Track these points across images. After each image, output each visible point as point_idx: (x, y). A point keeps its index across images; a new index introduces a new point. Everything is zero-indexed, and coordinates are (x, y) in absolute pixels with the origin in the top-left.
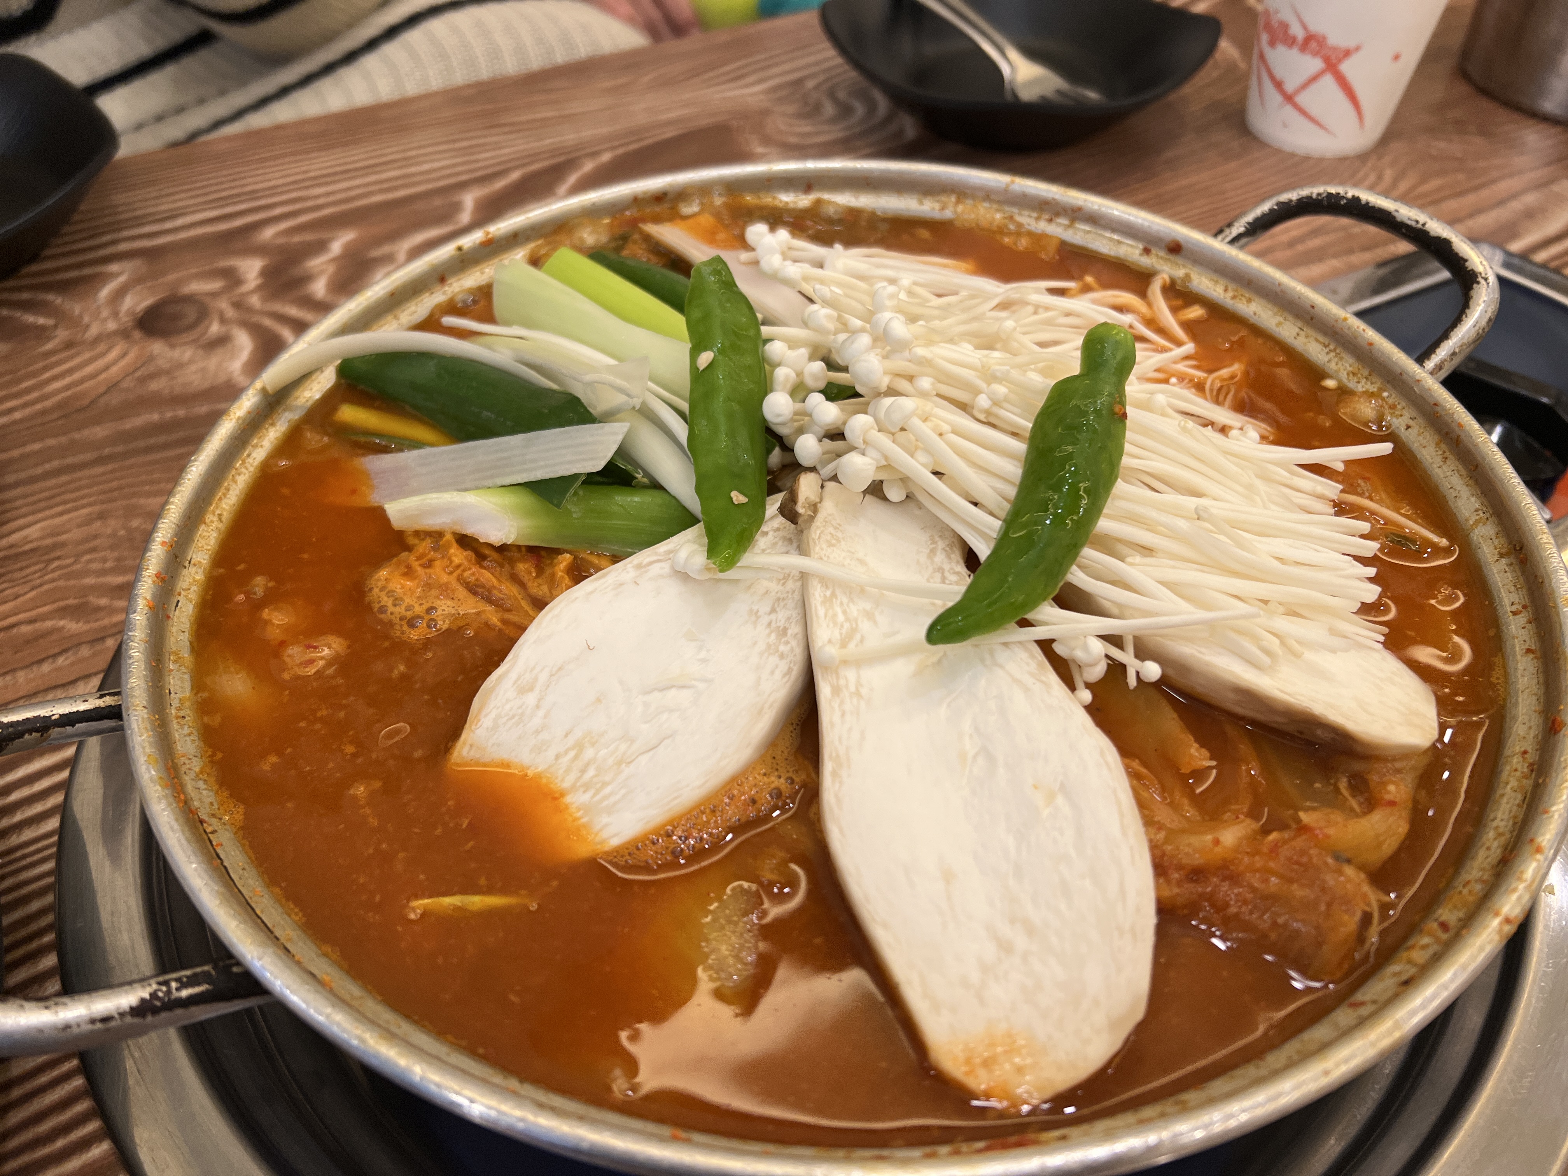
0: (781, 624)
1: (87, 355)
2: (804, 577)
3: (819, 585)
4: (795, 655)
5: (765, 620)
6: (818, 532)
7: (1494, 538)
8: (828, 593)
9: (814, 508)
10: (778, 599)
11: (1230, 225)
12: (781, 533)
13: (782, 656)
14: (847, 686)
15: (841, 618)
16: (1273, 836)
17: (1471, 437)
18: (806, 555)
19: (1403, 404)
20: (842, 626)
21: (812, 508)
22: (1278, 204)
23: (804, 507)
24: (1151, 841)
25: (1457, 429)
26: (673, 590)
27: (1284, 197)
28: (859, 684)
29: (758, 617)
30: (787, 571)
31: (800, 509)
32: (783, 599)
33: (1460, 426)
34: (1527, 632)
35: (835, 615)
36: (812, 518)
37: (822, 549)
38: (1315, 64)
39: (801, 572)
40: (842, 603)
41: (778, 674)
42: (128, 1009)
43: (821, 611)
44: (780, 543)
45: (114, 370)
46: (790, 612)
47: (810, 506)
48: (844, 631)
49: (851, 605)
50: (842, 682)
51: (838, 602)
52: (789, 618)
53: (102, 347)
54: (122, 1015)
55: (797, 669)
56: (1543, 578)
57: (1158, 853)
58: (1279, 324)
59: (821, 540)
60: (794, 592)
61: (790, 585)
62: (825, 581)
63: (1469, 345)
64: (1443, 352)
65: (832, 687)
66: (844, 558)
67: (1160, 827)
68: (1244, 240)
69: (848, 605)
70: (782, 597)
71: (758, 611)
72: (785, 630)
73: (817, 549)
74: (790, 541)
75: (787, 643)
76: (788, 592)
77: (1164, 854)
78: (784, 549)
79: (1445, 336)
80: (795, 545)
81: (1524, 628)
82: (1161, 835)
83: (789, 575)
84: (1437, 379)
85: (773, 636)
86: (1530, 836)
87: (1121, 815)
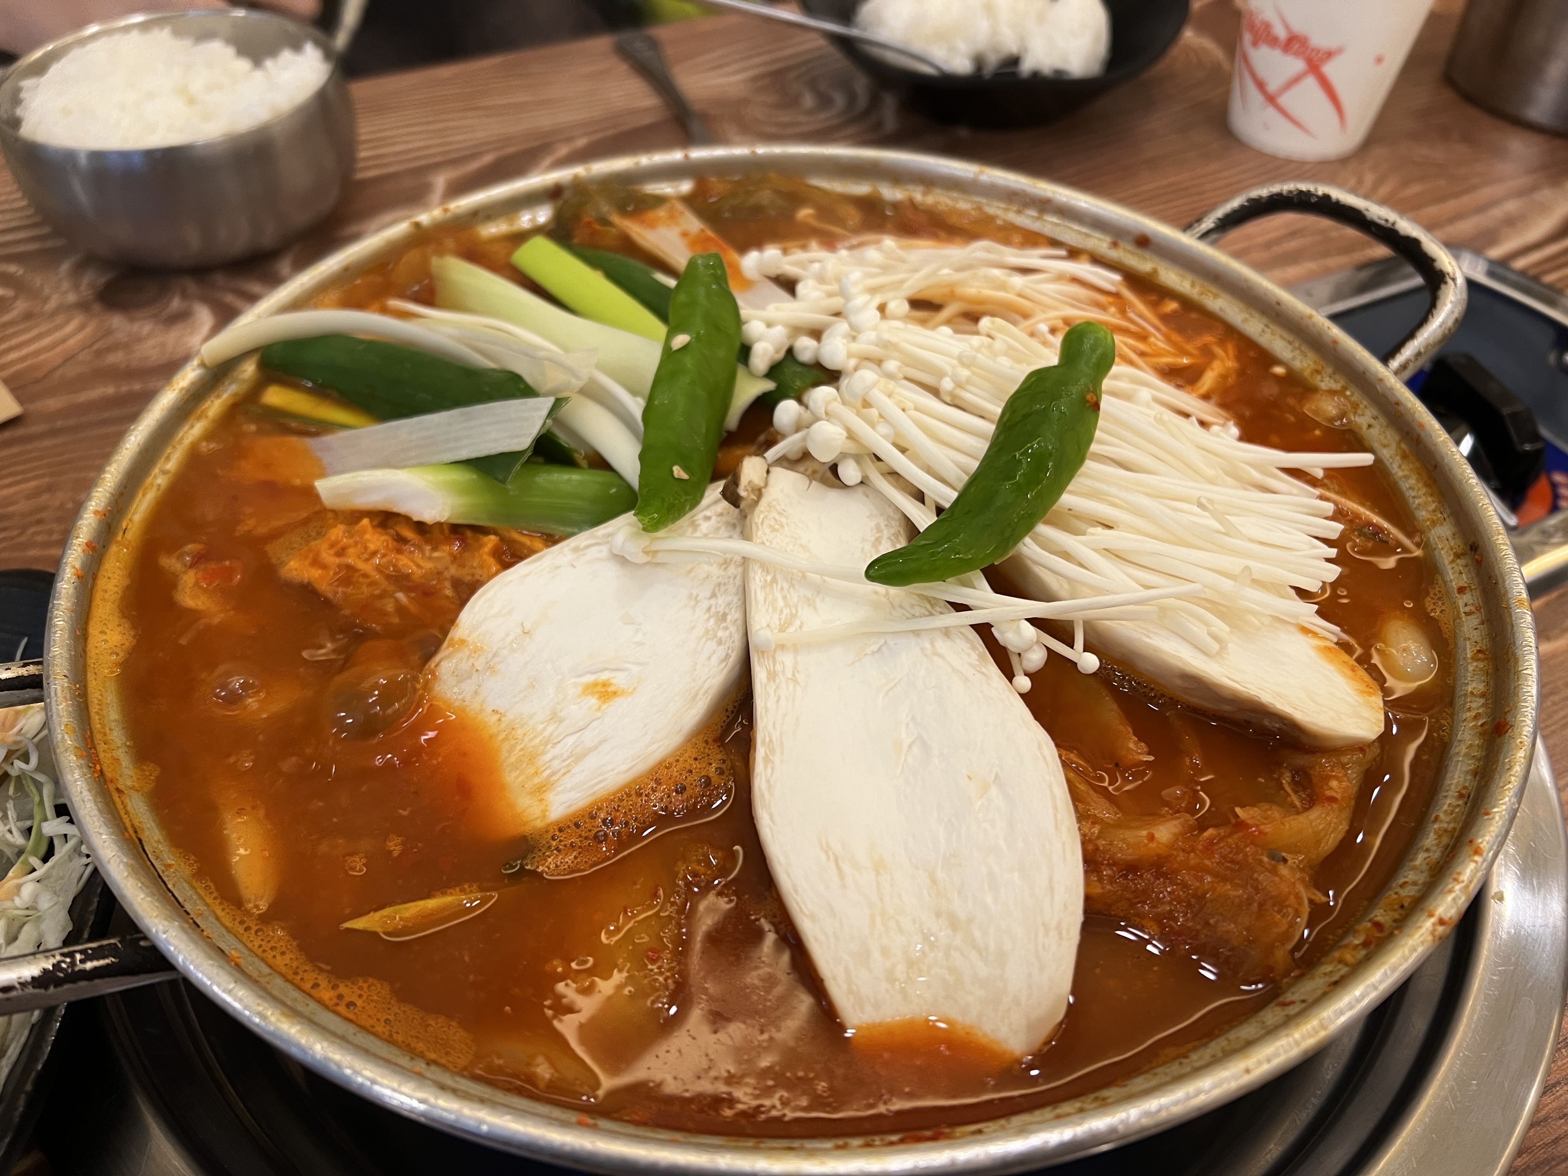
0: (721, 609)
1: (43, 328)
2: (745, 561)
3: (760, 570)
4: (733, 642)
5: (705, 604)
6: (762, 516)
7: (1450, 539)
8: (769, 578)
9: (759, 492)
10: (719, 584)
11: (1199, 220)
12: (724, 519)
13: (720, 642)
14: (783, 672)
15: (781, 603)
16: (1210, 832)
17: (1431, 437)
18: (748, 540)
19: (1365, 403)
20: (781, 611)
21: (757, 492)
22: (1250, 200)
23: (747, 490)
24: (1084, 836)
25: (1417, 428)
26: (611, 572)
27: (1255, 193)
28: (795, 670)
29: (697, 602)
30: (728, 556)
31: (742, 492)
32: (725, 584)
33: (1421, 426)
34: (1479, 634)
35: (775, 600)
36: (756, 503)
37: (765, 534)
38: (1297, 65)
39: (744, 558)
40: (782, 589)
41: (715, 659)
42: (29, 979)
43: (761, 596)
44: (723, 528)
45: (72, 342)
46: (731, 598)
47: (753, 490)
48: (783, 617)
49: (792, 590)
50: (778, 668)
51: (779, 587)
52: (729, 604)
53: (59, 320)
54: (23, 985)
55: (735, 656)
56: (1496, 580)
57: (1090, 847)
58: (1245, 321)
59: (765, 524)
60: (735, 577)
61: (732, 570)
62: (765, 567)
63: (1435, 344)
64: (1408, 352)
65: (769, 672)
66: (787, 544)
67: (1096, 821)
68: (1214, 236)
69: (788, 592)
70: (723, 581)
71: (697, 595)
72: (724, 616)
73: (760, 533)
74: (734, 526)
75: (726, 628)
76: (729, 577)
77: (1097, 849)
78: (727, 534)
79: (1411, 336)
80: (738, 530)
81: (1476, 629)
82: (1096, 830)
83: (731, 560)
84: (1400, 380)
85: (712, 621)
86: (1470, 837)
87: (1055, 808)
